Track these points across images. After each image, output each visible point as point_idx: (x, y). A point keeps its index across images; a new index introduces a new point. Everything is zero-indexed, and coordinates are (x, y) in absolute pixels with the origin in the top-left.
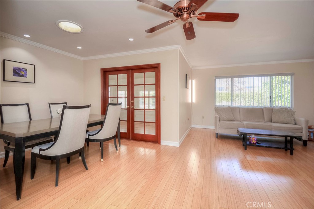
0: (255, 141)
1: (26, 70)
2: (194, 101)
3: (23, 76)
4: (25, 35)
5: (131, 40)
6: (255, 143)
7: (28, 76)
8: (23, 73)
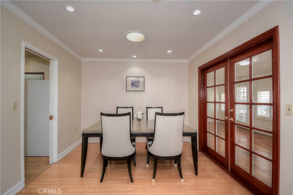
1: (139, 82)
3: (137, 86)
4: (133, 56)
7: (140, 86)
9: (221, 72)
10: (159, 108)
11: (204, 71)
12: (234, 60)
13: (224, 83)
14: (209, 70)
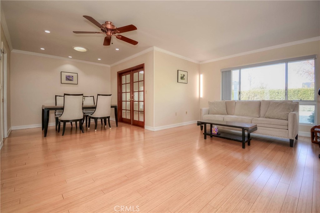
0: (215, 131)
1: (73, 77)
2: (202, 96)
3: (71, 80)
4: (69, 57)
5: (117, 49)
6: (215, 133)
7: (74, 80)
8: (71, 79)
9: (128, 76)
10: (92, 96)
11: (120, 75)
12: (134, 72)
13: (130, 82)
14: (123, 74)
